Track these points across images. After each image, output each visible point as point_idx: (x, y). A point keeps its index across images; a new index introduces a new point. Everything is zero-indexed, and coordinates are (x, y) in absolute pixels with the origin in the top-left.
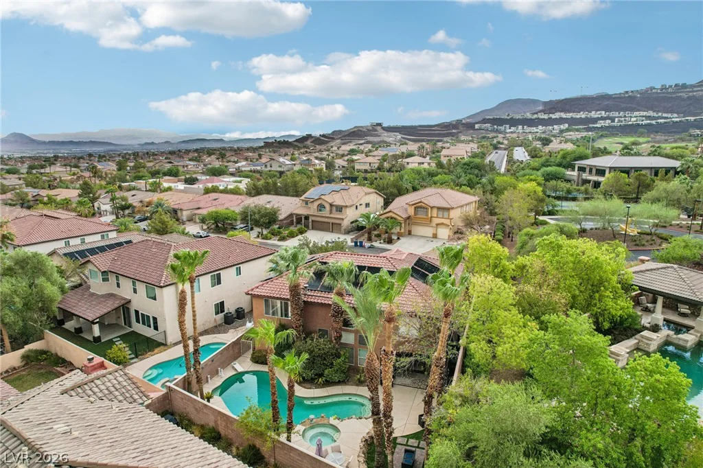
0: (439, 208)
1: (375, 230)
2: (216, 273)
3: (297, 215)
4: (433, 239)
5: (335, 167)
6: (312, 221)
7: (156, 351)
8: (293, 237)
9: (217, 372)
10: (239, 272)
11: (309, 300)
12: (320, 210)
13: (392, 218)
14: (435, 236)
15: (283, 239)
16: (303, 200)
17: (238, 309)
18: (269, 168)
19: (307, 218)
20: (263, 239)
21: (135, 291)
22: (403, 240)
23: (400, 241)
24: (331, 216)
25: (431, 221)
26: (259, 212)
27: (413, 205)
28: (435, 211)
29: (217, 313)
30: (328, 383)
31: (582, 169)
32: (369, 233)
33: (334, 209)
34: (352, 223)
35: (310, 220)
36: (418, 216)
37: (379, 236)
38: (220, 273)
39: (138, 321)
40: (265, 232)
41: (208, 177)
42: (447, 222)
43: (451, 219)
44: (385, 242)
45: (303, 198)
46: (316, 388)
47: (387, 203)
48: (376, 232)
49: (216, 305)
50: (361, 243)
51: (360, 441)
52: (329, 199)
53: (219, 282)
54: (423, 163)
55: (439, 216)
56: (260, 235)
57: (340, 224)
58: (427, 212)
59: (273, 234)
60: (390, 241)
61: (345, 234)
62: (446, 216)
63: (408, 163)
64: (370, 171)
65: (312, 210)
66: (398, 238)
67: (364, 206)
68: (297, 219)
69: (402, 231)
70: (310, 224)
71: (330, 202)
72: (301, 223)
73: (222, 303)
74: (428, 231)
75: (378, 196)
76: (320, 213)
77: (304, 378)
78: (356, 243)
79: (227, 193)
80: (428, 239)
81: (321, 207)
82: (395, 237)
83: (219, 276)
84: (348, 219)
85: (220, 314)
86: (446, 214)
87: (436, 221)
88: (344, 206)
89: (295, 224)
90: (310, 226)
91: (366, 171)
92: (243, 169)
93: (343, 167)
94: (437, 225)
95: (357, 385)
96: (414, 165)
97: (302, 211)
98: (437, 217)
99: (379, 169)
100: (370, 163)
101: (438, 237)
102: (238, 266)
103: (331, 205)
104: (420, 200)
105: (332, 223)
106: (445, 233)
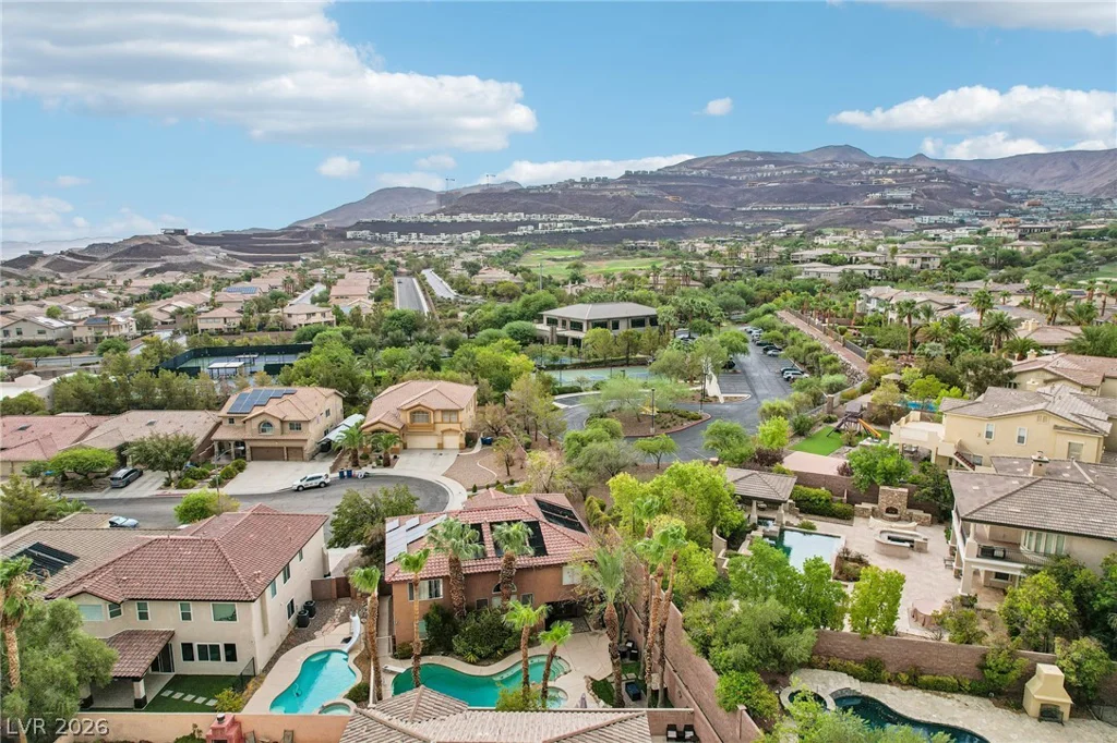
0: (444, 411)
3: (218, 441)
4: (439, 452)
6: (251, 448)
7: (250, 686)
8: (232, 478)
10: (301, 559)
11: (471, 572)
12: (264, 431)
13: (385, 431)
14: (441, 447)
15: (217, 483)
16: (224, 417)
17: (306, 604)
18: (14, 337)
19: (238, 444)
20: (178, 488)
21: (186, 617)
22: (402, 458)
23: (399, 461)
24: (285, 437)
25: (434, 429)
27: (406, 409)
28: (439, 415)
29: (289, 616)
31: (552, 322)
32: (352, 455)
33: (287, 426)
34: (315, 442)
35: (248, 447)
36: (415, 424)
37: (366, 457)
38: (289, 566)
39: (189, 658)
42: (456, 427)
43: (460, 423)
44: (379, 464)
45: (221, 412)
48: (360, 453)
49: (287, 607)
50: (350, 472)
52: (278, 412)
53: (289, 578)
54: (314, 314)
55: (445, 421)
57: (301, 448)
58: (428, 418)
59: (193, 478)
60: (387, 464)
61: (310, 460)
62: (453, 420)
63: (290, 315)
65: (248, 431)
66: (395, 457)
68: (219, 447)
69: (398, 446)
70: (248, 452)
71: (281, 417)
73: (292, 602)
74: (432, 442)
75: (337, 397)
76: (263, 436)
78: (341, 473)
80: (434, 452)
81: (265, 426)
82: (392, 457)
83: (289, 570)
84: (310, 438)
85: (292, 617)
86: (453, 416)
87: (441, 427)
88: (302, 421)
89: (217, 454)
90: (250, 456)
91: (220, 332)
94: (443, 432)
96: (300, 317)
97: (230, 435)
98: (442, 422)
100: (225, 319)
101: (446, 446)
102: (301, 551)
103: (282, 422)
104: (416, 403)
105: (287, 448)
106: (454, 441)
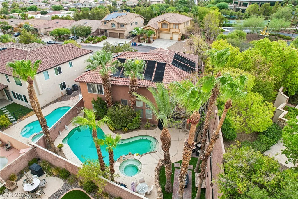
0: (174, 24)
1: (142, 36)
2: (57, 67)
3: (101, 30)
4: (171, 40)
5: (117, 5)
6: (109, 32)
7: (28, 115)
8: (100, 41)
9: (65, 127)
10: (71, 65)
11: (115, 84)
12: (113, 27)
13: (150, 30)
14: (171, 39)
15: (95, 43)
16: (103, 22)
17: (74, 85)
18: (84, 6)
19: (106, 31)
20: (84, 43)
21: (8, 81)
22: (156, 41)
23: (154, 42)
24: (119, 29)
25: (169, 31)
26: (81, 29)
27: (160, 22)
28: (172, 25)
29: (62, 89)
30: (130, 130)
31: (236, 3)
32: (139, 38)
33: (120, 26)
34: (129, 33)
35: (108, 32)
36: (163, 28)
37: (143, 39)
38: (60, 67)
39: (15, 97)
40: (85, 39)
41: (53, 11)
42: (178, 31)
43: (180, 30)
44: (147, 42)
45: (103, 20)
46: (123, 133)
47: (146, 22)
48: (142, 38)
49: (61, 85)
50: (135, 43)
51: (154, 170)
52: (117, 20)
53: (60, 72)
54: (159, 2)
55: (173, 28)
56: (83, 41)
57: (123, 34)
58: (168, 26)
59: (89, 40)
60: (149, 42)
61: (126, 39)
62: (177, 28)
64: (134, 6)
65: (108, 27)
66: (154, 40)
67: (135, 23)
68: (101, 32)
69: (155, 36)
70: (108, 34)
71: (118, 22)
72: (103, 34)
73: (64, 83)
74: (168, 36)
75: (141, 18)
76: (113, 28)
77: (115, 128)
78: (132, 43)
79: (64, 19)
80: (168, 40)
81: (113, 25)
82: (152, 40)
83: (59, 68)
84: (127, 31)
85: (64, 89)
86: (177, 26)
87: (172, 31)
88: (124, 24)
89: (100, 34)
90: (108, 35)
92: (71, 7)
93: (121, 5)
94: (173, 33)
95: (146, 130)
97: (104, 28)
98: (173, 29)
99: (138, 5)
100: (134, 2)
101: (173, 39)
102: (70, 62)
103: (118, 24)
104: (164, 20)
105: (119, 33)
106: (176, 37)
